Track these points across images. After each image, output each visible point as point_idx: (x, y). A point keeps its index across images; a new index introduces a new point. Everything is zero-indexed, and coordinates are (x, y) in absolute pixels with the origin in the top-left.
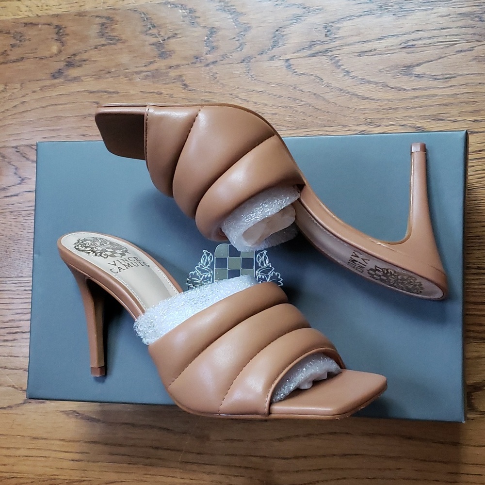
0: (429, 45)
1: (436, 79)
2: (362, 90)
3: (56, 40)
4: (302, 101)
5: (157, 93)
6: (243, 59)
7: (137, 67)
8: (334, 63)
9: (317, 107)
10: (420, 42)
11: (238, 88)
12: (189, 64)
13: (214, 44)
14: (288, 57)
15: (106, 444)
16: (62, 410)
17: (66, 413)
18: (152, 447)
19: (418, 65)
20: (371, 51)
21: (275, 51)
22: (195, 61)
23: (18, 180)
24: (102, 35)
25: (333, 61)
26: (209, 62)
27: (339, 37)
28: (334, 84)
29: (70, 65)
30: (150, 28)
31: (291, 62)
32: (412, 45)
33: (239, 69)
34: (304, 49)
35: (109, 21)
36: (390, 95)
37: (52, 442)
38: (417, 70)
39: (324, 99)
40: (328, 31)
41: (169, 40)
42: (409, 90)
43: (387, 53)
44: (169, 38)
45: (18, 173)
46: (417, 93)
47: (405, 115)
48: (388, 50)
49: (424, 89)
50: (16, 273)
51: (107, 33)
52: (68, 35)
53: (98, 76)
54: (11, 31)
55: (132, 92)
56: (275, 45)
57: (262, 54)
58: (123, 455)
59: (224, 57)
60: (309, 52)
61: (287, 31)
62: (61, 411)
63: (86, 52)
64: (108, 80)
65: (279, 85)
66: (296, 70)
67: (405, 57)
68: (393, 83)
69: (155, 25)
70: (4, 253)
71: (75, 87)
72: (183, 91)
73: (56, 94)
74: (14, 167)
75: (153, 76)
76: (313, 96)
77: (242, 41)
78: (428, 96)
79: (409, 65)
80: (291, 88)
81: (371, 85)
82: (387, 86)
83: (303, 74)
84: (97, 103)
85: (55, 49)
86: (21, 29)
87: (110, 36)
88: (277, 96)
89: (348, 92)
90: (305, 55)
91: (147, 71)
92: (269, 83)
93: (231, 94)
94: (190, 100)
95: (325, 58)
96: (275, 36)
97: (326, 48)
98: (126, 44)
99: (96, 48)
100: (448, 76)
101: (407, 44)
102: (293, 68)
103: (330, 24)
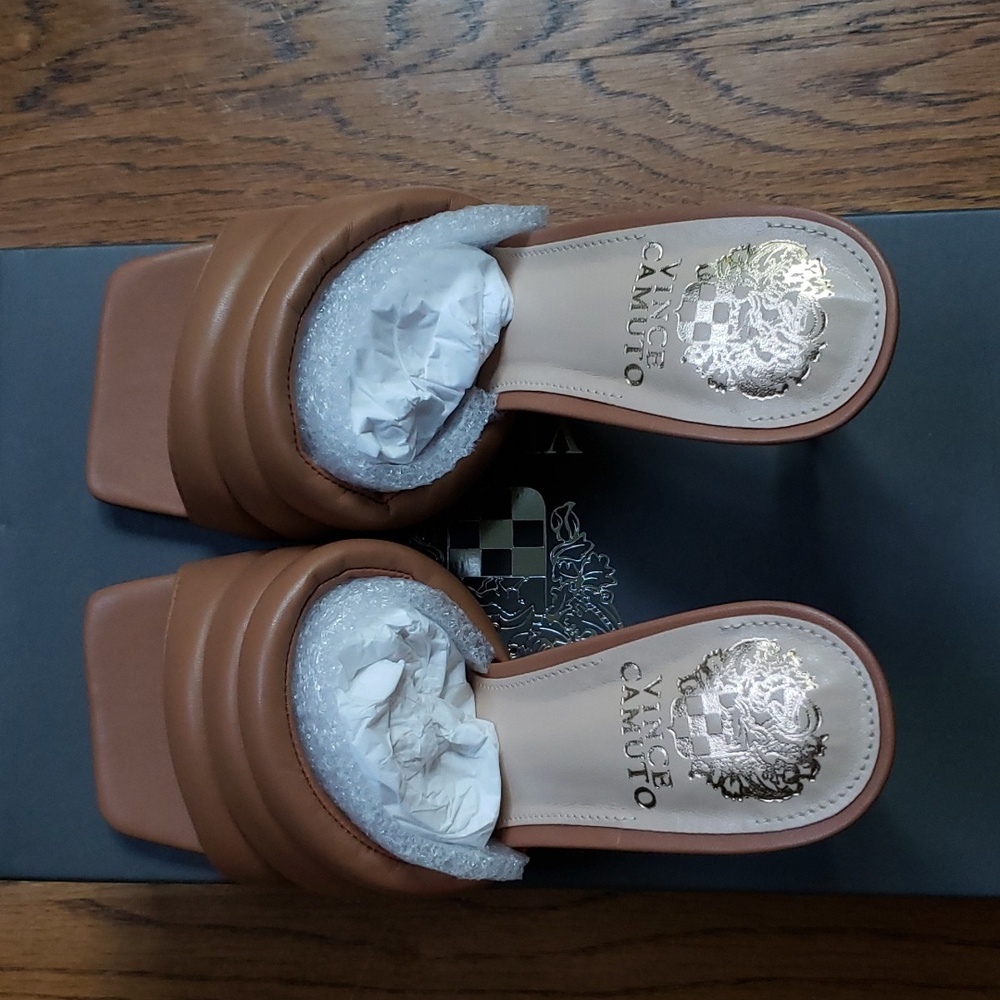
0: (914, 25)
1: (931, 104)
2: (765, 129)
3: (26, 18)
5: (273, 141)
6: (478, 59)
7: (224, 81)
8: (695, 67)
9: (656, 170)
10: (892, 19)
11: (469, 127)
12: (348, 73)
13: (412, 26)
14: (586, 53)
15: (170, 977)
16: (60, 898)
17: (70, 905)
18: (281, 980)
19: (891, 71)
20: (779, 39)
21: (556, 41)
22: (363, 64)
24: (139, 5)
25: (692, 63)
26: (397, 66)
27: (706, 8)
28: (696, 116)
29: (62, 76)
31: (594, 65)
32: (875, 27)
33: (472, 83)
34: (622, 35)
36: (829, 140)
37: (37, 975)
38: (889, 84)
39: (672, 151)
41: (300, 17)
42: (871, 128)
43: (817, 43)
44: (299, 12)
46: (891, 136)
47: (864, 186)
48: (819, 38)
49: (906, 126)
51: (150, 2)
52: (55, 6)
53: (129, 102)
55: (213, 139)
56: (556, 25)
57: (524, 47)
59: (433, 54)
60: (635, 43)
62: (60, 902)
63: (100, 45)
64: (156, 111)
65: (567, 118)
66: (604, 85)
67: (859, 54)
68: (833, 113)
71: (76, 130)
72: (338, 135)
73: (27, 147)
75: (263, 100)
76: (646, 143)
77: (476, 18)
78: (915, 143)
79: (869, 71)
80: (595, 125)
81: (783, 118)
82: (819, 120)
83: (623, 93)
84: (129, 166)
85: (24, 40)
87: (157, 8)
88: (562, 146)
89: (730, 135)
90: (625, 48)
91: (246, 91)
92: (542, 116)
93: (452, 142)
94: (353, 157)
95: (673, 56)
96: (554, 7)
97: (675, 32)
98: (197, 27)
99: (124, 35)
100: (959, 97)
101: (862, 24)
102: (598, 81)
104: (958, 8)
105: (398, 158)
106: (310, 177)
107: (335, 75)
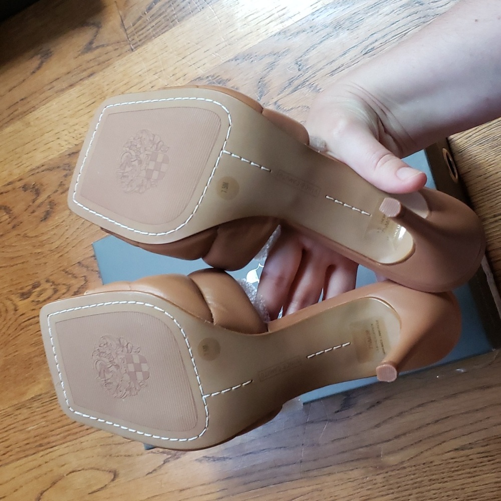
0: (386, 42)
8: (314, 89)
10: (377, 44)
14: (275, 100)
15: (238, 476)
17: (199, 460)
18: (275, 467)
20: (339, 68)
21: (264, 99)
25: (312, 88)
27: (310, 67)
31: (279, 103)
32: (372, 49)
34: (285, 88)
37: (196, 489)
40: (299, 66)
43: (353, 63)
48: (353, 61)
56: (262, 94)
58: (255, 481)
60: (291, 89)
61: (267, 79)
62: (195, 460)
66: (285, 109)
74: (97, 272)
83: (292, 109)
86: (67, 161)
90: (287, 93)
95: (305, 88)
96: (260, 87)
97: (302, 80)
101: (367, 50)
102: (283, 107)
103: (299, 59)
104: (399, 29)
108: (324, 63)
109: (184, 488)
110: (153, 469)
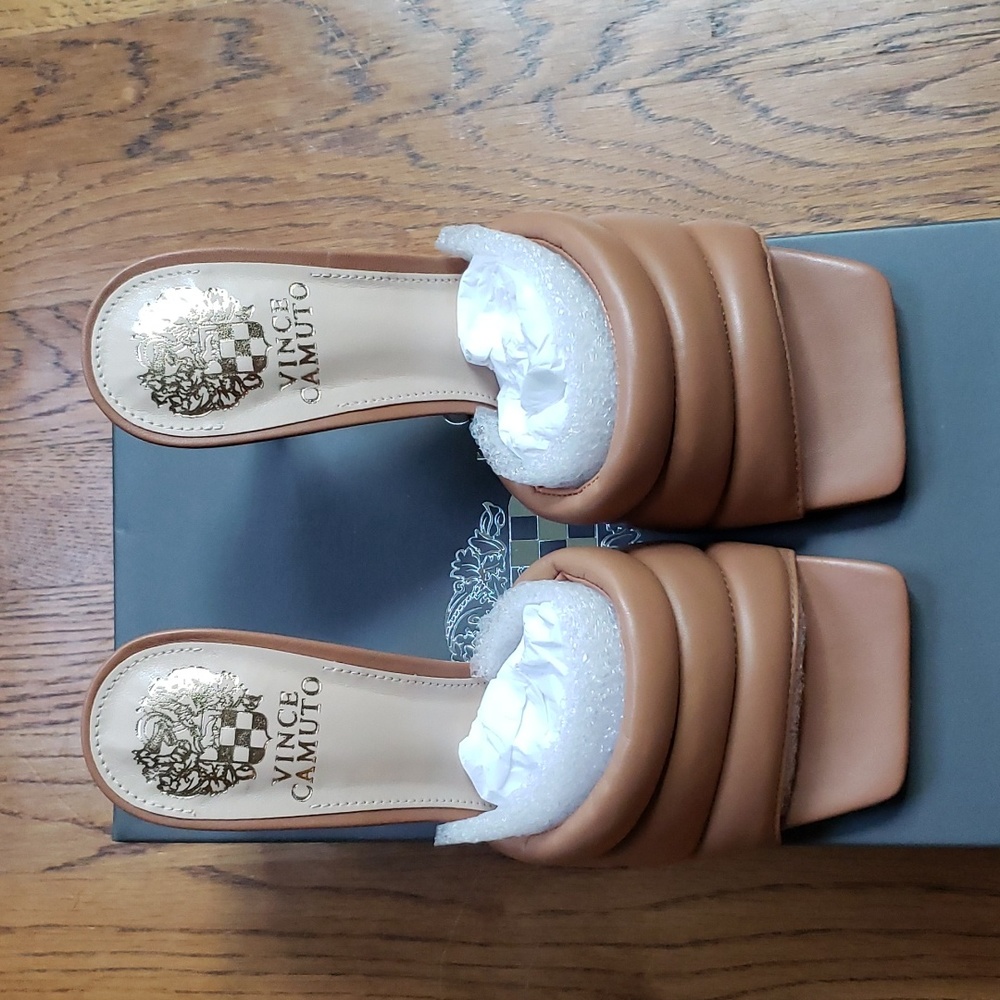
0: (938, 43)
1: (955, 116)
2: (800, 146)
3: (131, 73)
4: (668, 177)
5: (354, 177)
6: (536, 93)
7: (308, 123)
8: (735, 91)
9: (702, 188)
10: (918, 39)
11: (529, 156)
12: (419, 111)
13: (473, 66)
14: (633, 84)
15: (281, 934)
16: (184, 865)
17: (192, 871)
18: (380, 936)
19: (916, 87)
20: (812, 62)
21: (606, 74)
22: (432, 102)
23: (63, 378)
24: (230, 58)
25: (733, 88)
26: (464, 103)
27: (744, 37)
28: (737, 137)
29: (164, 125)
30: (332, 40)
31: (641, 94)
32: (900, 47)
33: (531, 115)
34: (666, 66)
35: (243, 29)
36: (861, 154)
37: (163, 935)
38: (915, 99)
39: (716, 170)
40: (717, 25)
41: (375, 63)
42: (899, 141)
43: (847, 64)
44: (374, 58)
45: (61, 362)
46: (918, 148)
47: (894, 195)
48: (850, 59)
49: (932, 138)
50: (69, 578)
51: (241, 53)
52: (156, 61)
53: (225, 146)
54: (32, 61)
55: (300, 177)
56: (606, 59)
57: (577, 81)
58: (319, 956)
59: (495, 91)
60: (680, 72)
61: (628, 29)
62: (183, 869)
63: (197, 95)
64: (250, 153)
65: (618, 144)
66: (651, 113)
67: (888, 73)
68: (864, 128)
69: (343, 31)
70: (41, 535)
71: (177, 173)
72: (412, 169)
73: (135, 190)
74: (52, 350)
75: (344, 139)
76: (691, 164)
77: (533, 56)
78: (941, 153)
79: (896, 88)
80: (645, 150)
81: (817, 135)
82: (852, 135)
83: (669, 119)
84: (226, 204)
85: (129, 93)
86: (53, 56)
87: (246, 59)
88: (615, 169)
89: (769, 153)
90: (671, 77)
91: (330, 131)
92: (596, 143)
93: (514, 171)
94: (425, 188)
95: (714, 82)
96: (604, 42)
97: (715, 60)
98: (283, 76)
99: (218, 86)
100: (982, 108)
101: (889, 45)
102: (647, 108)
103: (722, 11)
104: (978, 25)
105: (467, 188)
106: (388, 208)
107: (407, 114)
108: (781, 38)
109: (133, 925)
110: (65, 861)
